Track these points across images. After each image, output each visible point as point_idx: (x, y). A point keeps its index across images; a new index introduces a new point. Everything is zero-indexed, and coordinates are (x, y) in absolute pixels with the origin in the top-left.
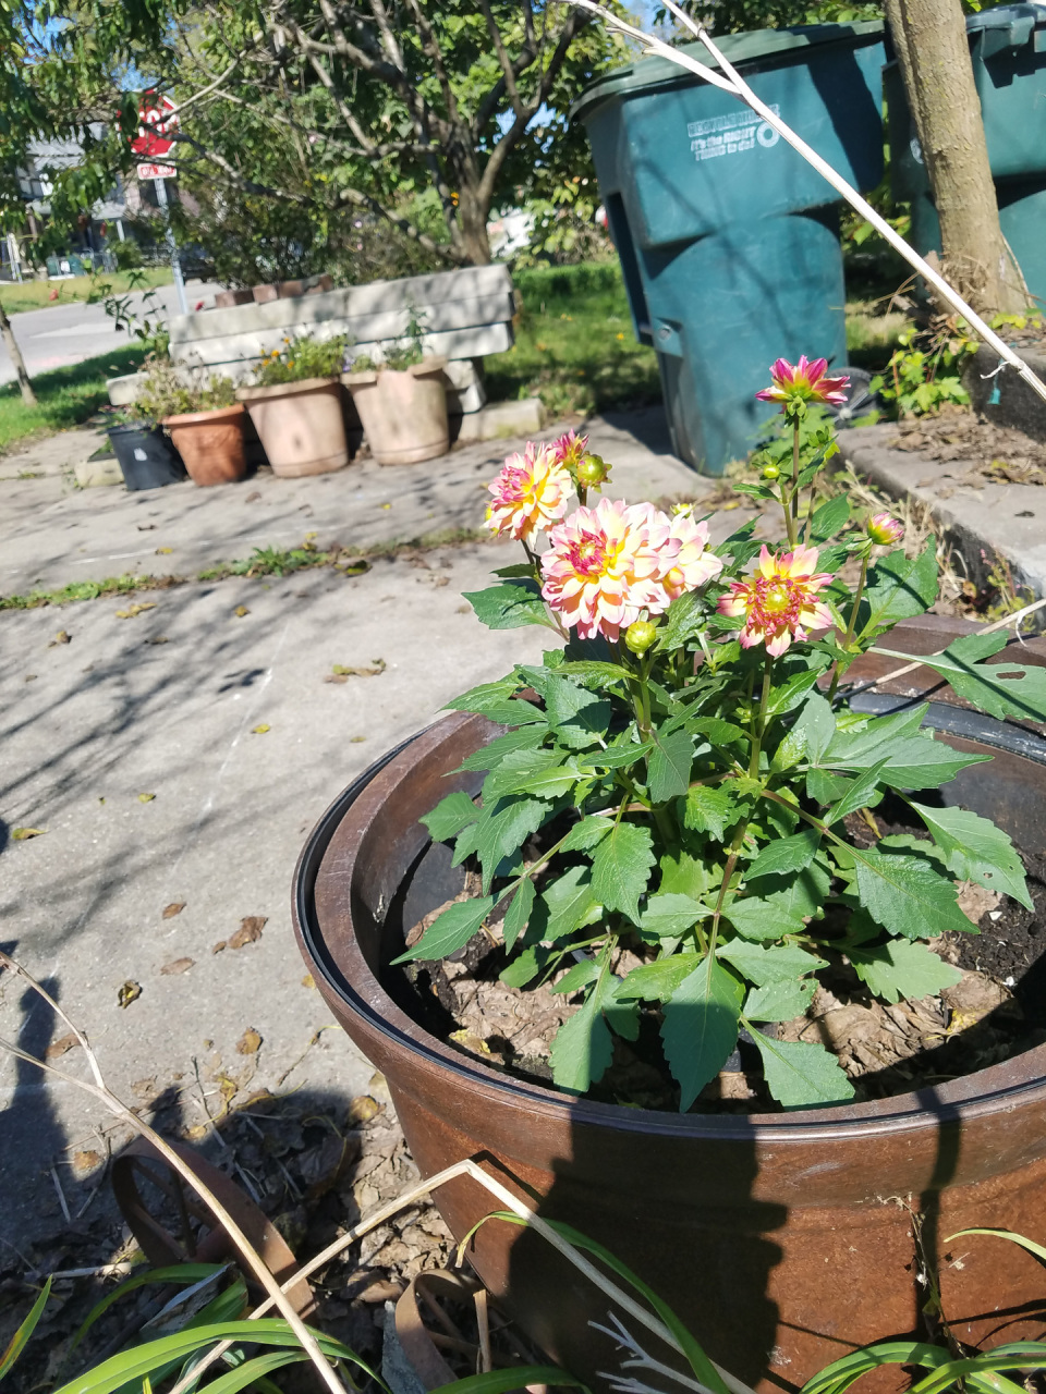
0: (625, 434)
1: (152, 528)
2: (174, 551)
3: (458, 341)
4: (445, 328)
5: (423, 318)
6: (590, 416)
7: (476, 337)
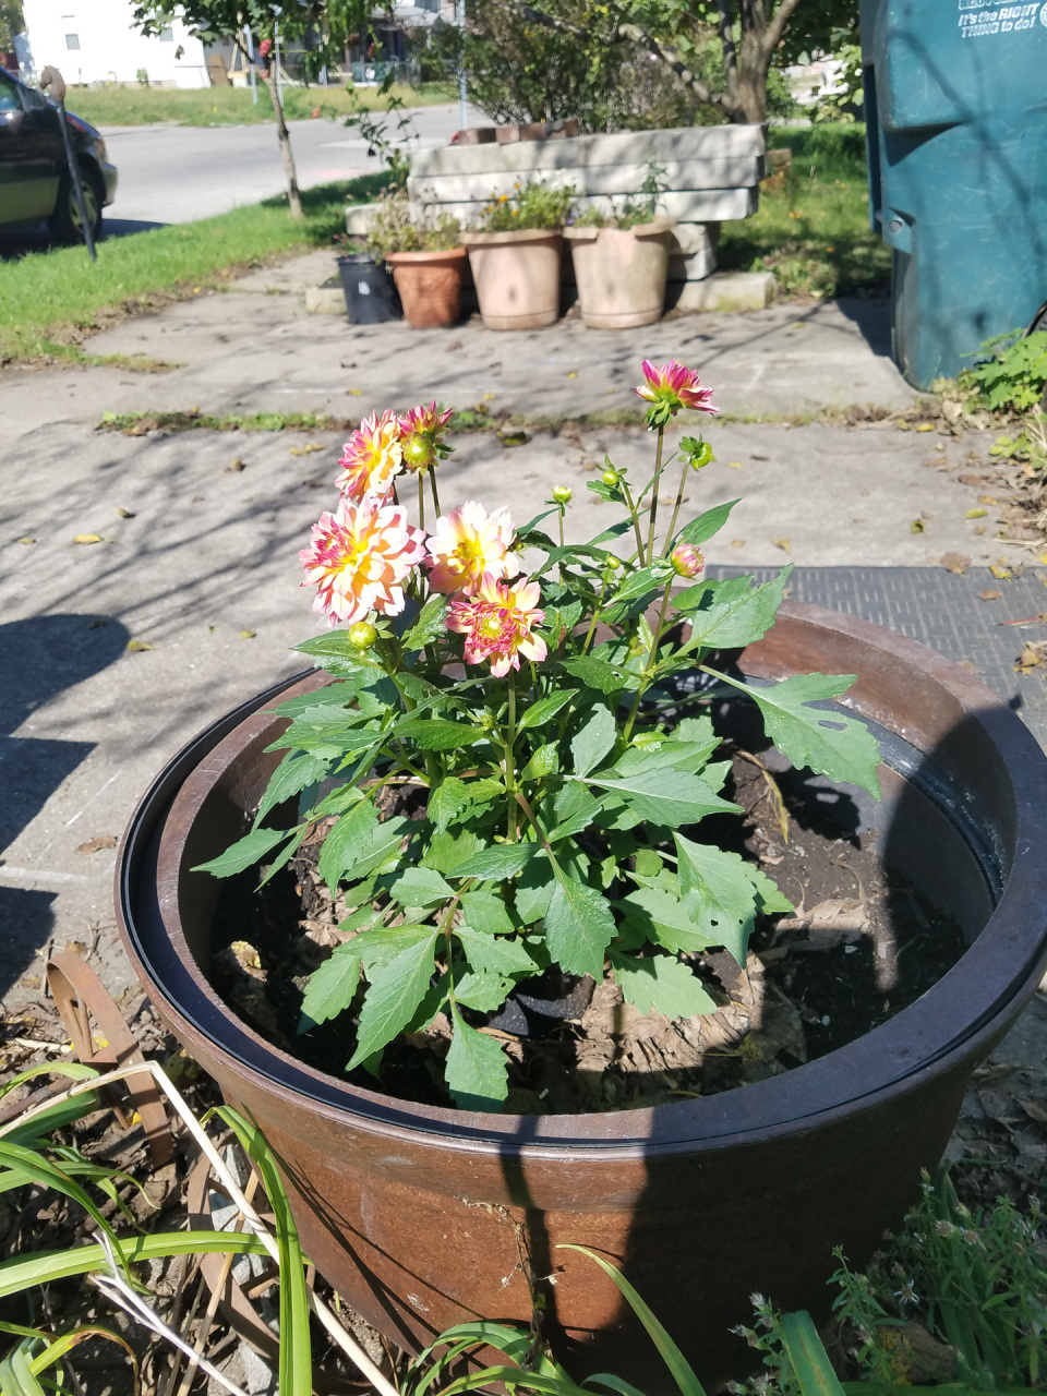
0: (854, 326)
1: (354, 366)
2: (364, 394)
3: (698, 202)
4: (685, 188)
5: (662, 175)
6: (827, 299)
7: (717, 200)
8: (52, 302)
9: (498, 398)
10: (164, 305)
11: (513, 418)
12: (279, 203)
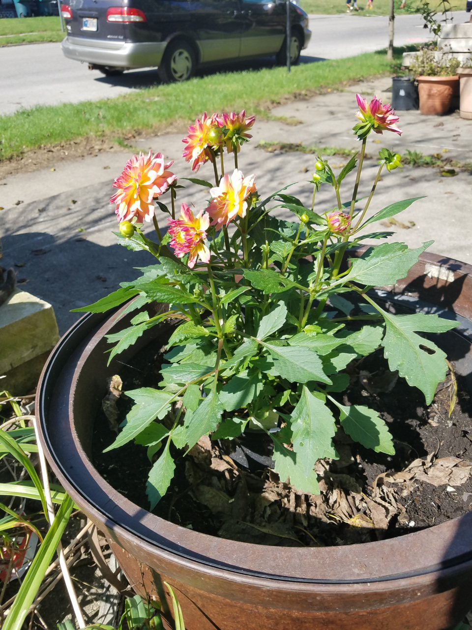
8: (264, 90)
9: (450, 151)
10: (312, 96)
11: (454, 162)
12: (383, 52)
